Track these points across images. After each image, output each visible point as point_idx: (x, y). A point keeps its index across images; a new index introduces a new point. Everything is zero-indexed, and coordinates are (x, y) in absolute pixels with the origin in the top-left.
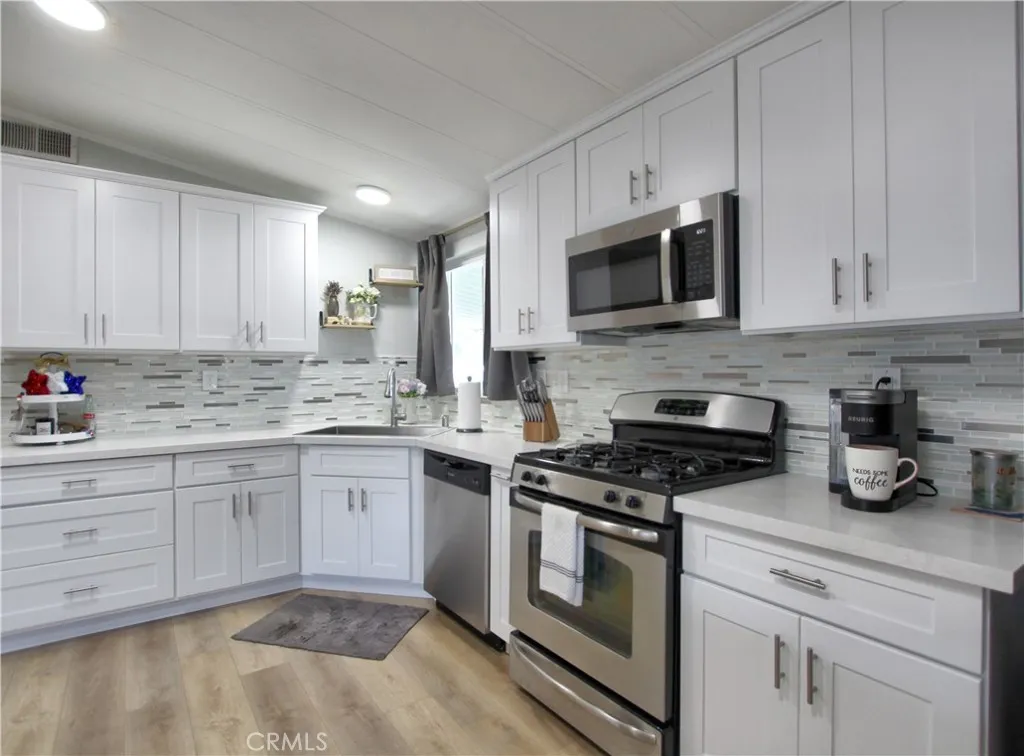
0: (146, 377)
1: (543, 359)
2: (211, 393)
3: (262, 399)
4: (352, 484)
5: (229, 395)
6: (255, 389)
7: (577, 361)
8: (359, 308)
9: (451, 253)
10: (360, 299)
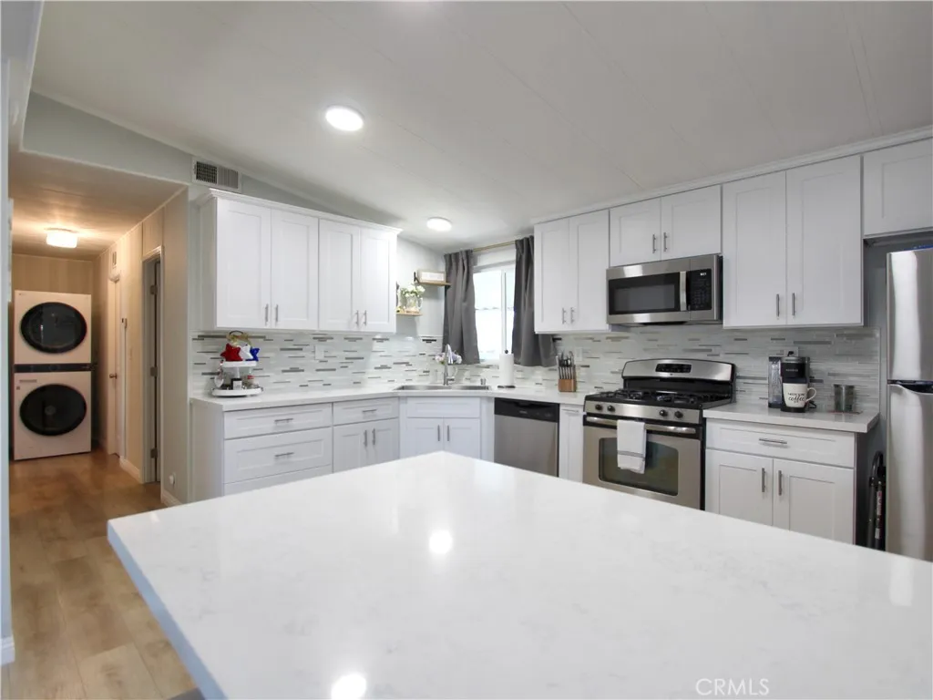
0: (282, 349)
1: (560, 339)
2: (321, 361)
3: (350, 366)
4: (439, 422)
5: (332, 363)
6: (347, 358)
7: (590, 341)
8: (412, 301)
9: (475, 264)
10: (412, 295)
